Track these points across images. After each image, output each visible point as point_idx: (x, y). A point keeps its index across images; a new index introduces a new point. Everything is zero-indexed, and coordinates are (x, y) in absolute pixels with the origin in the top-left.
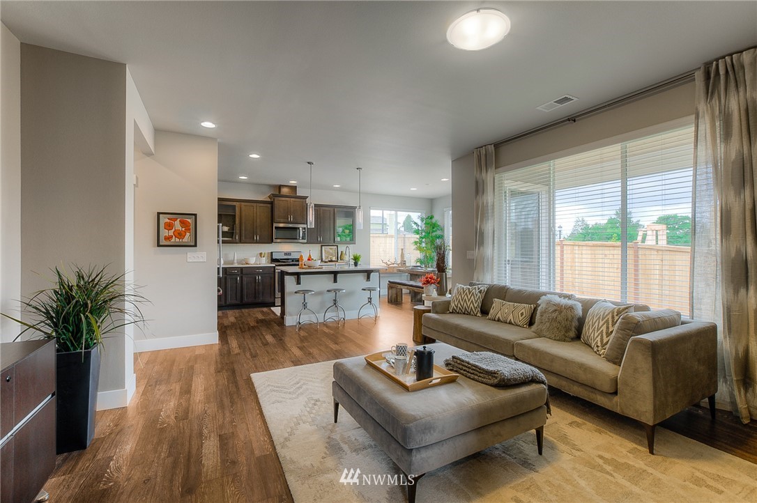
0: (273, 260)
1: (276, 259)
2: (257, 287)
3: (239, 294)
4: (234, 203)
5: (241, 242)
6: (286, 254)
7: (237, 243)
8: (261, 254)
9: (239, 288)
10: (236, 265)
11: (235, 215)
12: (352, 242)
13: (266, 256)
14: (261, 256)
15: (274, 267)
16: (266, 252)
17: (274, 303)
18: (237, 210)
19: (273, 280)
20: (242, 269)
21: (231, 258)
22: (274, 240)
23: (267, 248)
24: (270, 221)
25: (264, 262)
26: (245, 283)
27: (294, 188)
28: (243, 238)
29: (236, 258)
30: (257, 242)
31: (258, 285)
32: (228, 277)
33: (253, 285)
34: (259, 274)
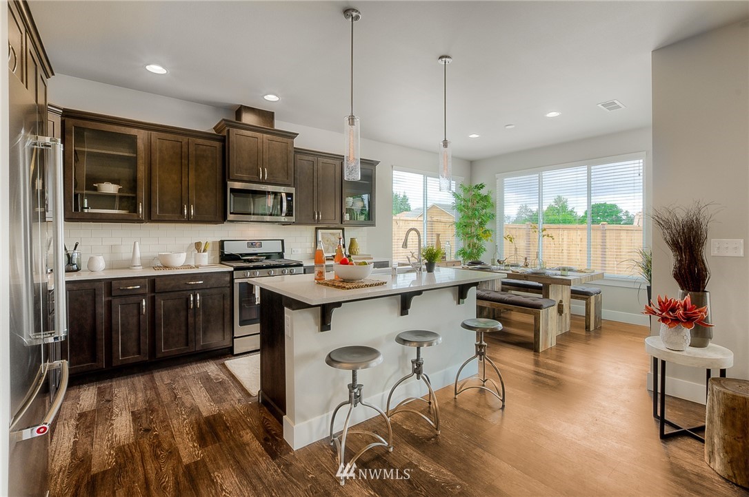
0: (225, 258)
1: (231, 255)
2: (191, 320)
3: (145, 340)
4: (134, 131)
5: (150, 218)
6: (252, 245)
7: (140, 221)
8: (198, 245)
9: (146, 325)
10: (139, 272)
11: (136, 159)
12: (369, 222)
13: (209, 248)
14: (199, 251)
15: (231, 273)
16: (210, 240)
17: (231, 349)
18: (141, 144)
19: (228, 302)
20: (153, 280)
21: (125, 253)
22: (230, 217)
23: (211, 234)
24: (219, 177)
25: (207, 263)
26: (161, 312)
27: (268, 116)
28: (157, 210)
29: (138, 254)
30: (189, 220)
31: (195, 315)
32: (116, 302)
33: (183, 313)
34: (194, 289)
